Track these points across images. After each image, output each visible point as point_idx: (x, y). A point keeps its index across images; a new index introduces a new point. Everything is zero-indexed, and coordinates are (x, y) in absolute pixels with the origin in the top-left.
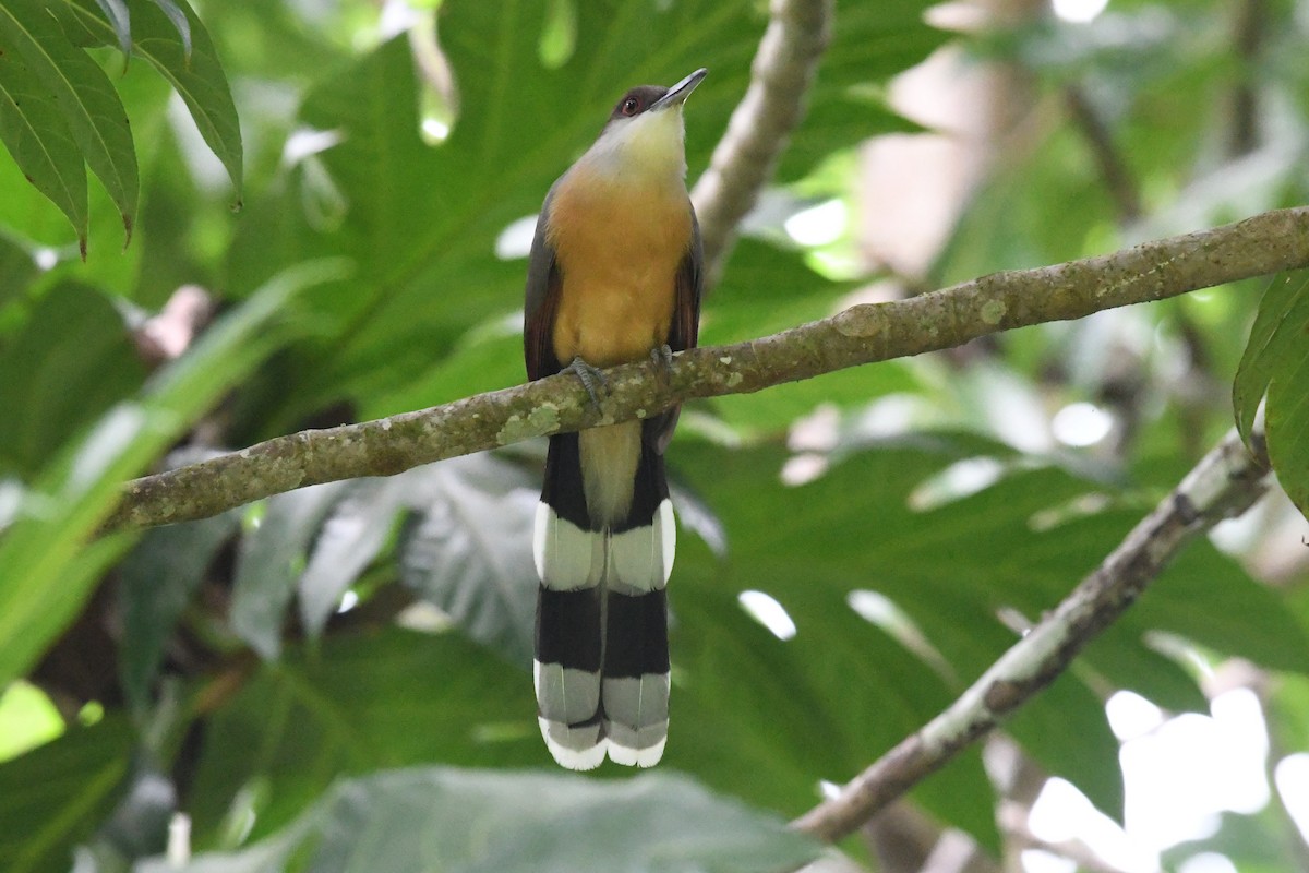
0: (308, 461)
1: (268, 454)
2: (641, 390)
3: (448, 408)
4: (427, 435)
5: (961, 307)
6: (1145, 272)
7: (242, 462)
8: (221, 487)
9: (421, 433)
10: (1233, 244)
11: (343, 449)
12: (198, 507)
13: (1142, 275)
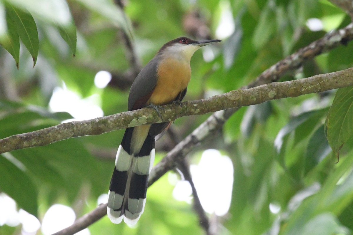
0: (75, 130)
1: (63, 127)
2: (170, 113)
3: (115, 116)
4: (109, 124)
5: (263, 92)
6: (316, 84)
7: (56, 129)
8: (49, 137)
9: (107, 123)
10: (341, 77)
11: (85, 127)
12: (42, 142)
13: (315, 85)
